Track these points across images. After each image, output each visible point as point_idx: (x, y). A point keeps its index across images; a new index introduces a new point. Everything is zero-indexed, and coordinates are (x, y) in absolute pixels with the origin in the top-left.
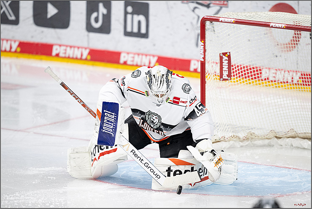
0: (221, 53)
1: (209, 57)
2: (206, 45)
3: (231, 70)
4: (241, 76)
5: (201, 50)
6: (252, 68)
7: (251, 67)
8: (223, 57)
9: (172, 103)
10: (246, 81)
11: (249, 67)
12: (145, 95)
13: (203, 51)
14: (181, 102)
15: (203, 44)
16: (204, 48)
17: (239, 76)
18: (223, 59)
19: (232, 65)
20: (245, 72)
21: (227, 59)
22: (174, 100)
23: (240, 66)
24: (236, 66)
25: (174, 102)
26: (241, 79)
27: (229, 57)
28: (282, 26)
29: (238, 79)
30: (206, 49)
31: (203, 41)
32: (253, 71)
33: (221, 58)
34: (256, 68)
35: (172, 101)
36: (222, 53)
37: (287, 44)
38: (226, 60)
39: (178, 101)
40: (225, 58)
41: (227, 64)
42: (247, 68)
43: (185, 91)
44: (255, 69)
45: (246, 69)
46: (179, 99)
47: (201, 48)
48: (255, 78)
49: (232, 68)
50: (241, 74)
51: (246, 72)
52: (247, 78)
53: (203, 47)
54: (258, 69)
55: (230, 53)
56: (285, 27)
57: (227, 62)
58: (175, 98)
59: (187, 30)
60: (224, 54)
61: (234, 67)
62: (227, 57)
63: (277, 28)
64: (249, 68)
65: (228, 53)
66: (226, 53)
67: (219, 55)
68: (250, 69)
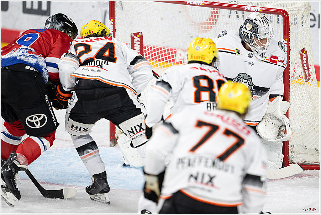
0: (132, 33)
1: (119, 37)
2: (116, 24)
3: (143, 53)
4: (154, 59)
5: (110, 30)
6: (166, 51)
7: (166, 49)
8: (135, 38)
9: (270, 63)
10: (160, 64)
11: (163, 48)
12: (235, 54)
13: (112, 30)
14: (278, 61)
15: (112, 23)
16: (114, 27)
17: (153, 59)
18: (135, 40)
19: (144, 46)
20: (158, 55)
21: (139, 39)
22: (271, 59)
23: (153, 48)
24: (149, 47)
25: (271, 60)
26: (155, 62)
27: (141, 37)
28: (200, 4)
29: (151, 62)
30: (116, 28)
31: (112, 20)
32: (168, 53)
33: (133, 39)
34: (171, 50)
35: (269, 60)
36: (134, 33)
37: (205, 24)
38: (138, 41)
39: (276, 60)
40: (137, 39)
41: (139, 46)
42: (161, 50)
43: (282, 49)
44: (170, 52)
45: (159, 51)
46: (277, 58)
47: (110, 27)
48: (170, 61)
49: (144, 50)
50: (154, 57)
51: (160, 54)
52: (161, 61)
53: (112, 26)
54: (173, 51)
55: (142, 33)
56: (203, 5)
57: (139, 43)
58: (272, 57)
59: (93, 7)
60: (136, 34)
61: (147, 49)
62: (139, 38)
63: (194, 5)
64: (163, 50)
65: (140, 34)
66: (138, 33)
67: (130, 35)
68: (165, 51)
